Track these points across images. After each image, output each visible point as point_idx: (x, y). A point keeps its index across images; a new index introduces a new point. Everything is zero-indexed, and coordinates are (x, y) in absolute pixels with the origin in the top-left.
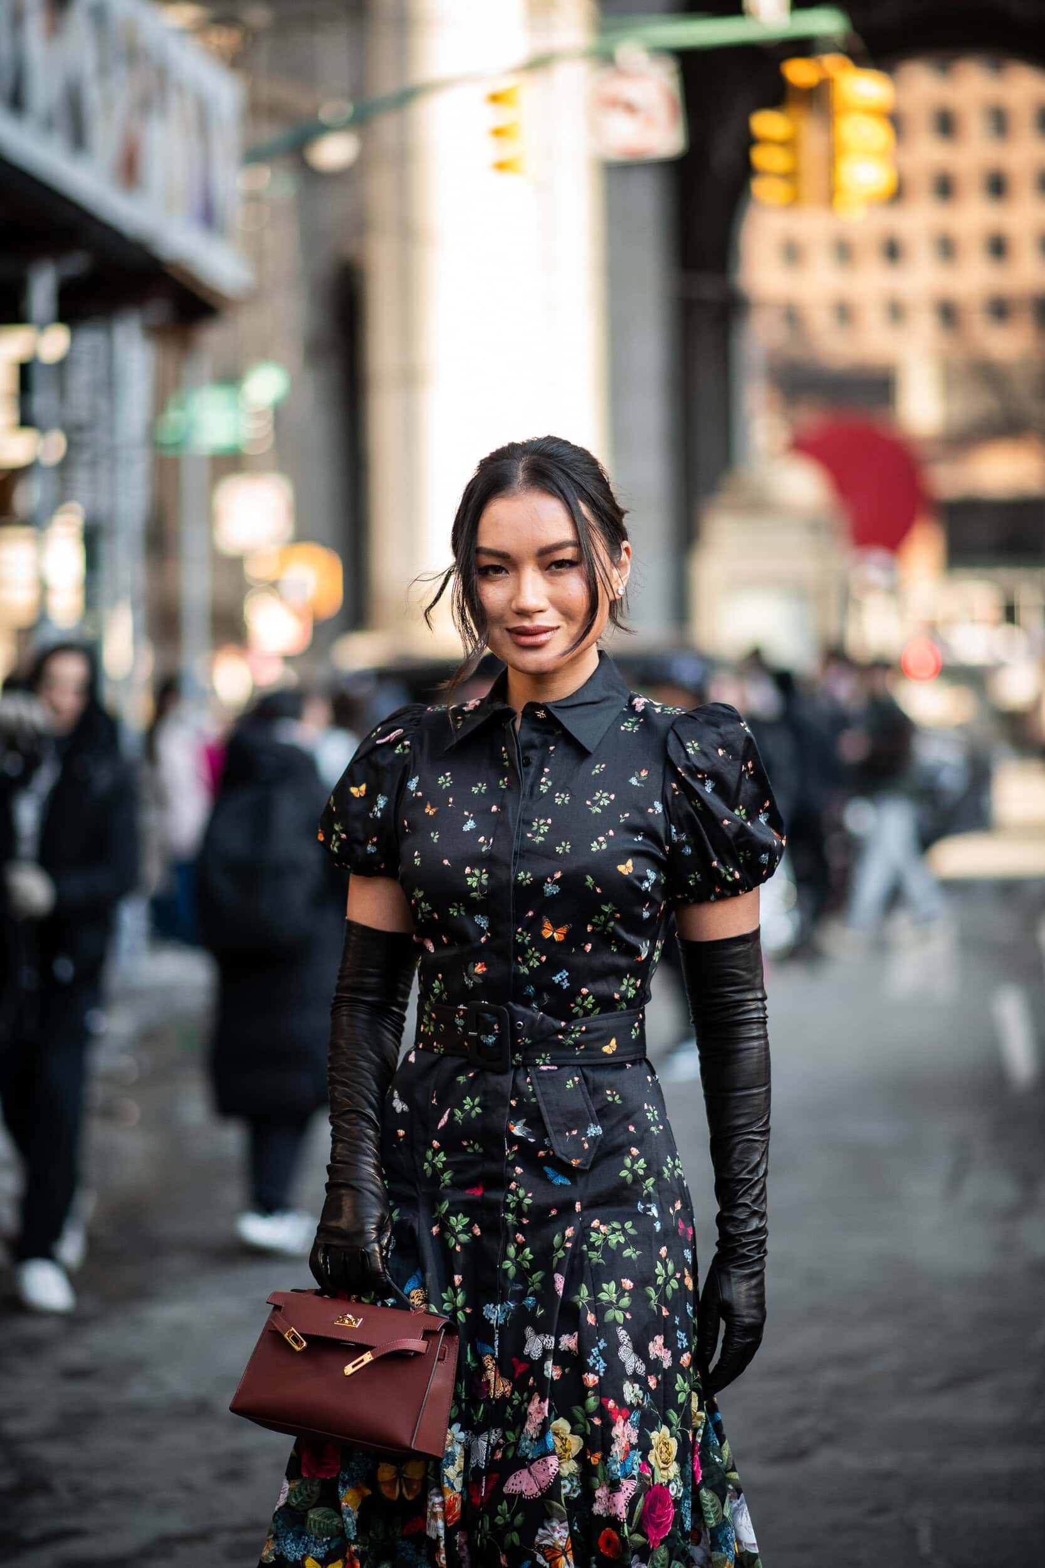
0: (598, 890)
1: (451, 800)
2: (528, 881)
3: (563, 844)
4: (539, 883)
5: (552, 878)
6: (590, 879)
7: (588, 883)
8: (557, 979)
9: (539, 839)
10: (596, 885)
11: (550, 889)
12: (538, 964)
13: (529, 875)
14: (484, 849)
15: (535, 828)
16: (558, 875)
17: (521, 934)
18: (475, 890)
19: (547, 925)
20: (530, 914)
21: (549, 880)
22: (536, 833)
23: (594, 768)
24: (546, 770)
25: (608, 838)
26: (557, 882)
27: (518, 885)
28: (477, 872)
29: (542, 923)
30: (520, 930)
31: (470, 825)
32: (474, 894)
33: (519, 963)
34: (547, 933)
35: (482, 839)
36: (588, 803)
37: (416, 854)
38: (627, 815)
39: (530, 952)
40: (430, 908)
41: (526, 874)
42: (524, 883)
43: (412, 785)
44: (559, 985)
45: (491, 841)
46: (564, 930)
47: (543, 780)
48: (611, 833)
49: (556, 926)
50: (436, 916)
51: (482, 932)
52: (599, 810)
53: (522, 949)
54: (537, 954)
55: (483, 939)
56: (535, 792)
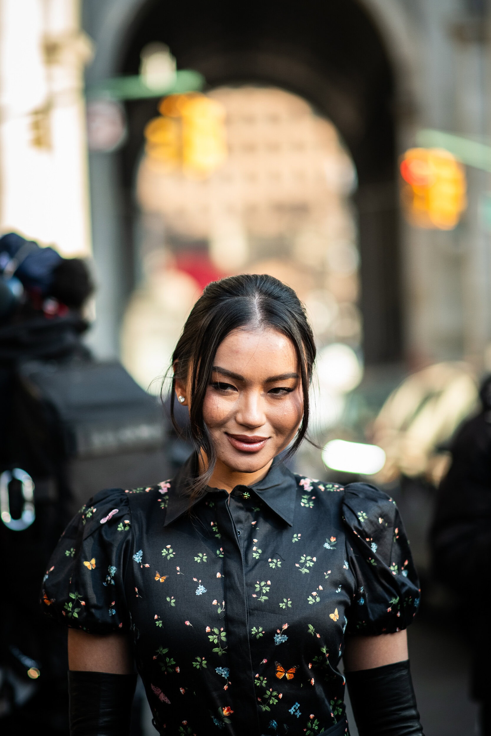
0: (318, 636)
1: (178, 568)
2: (261, 635)
3: (285, 600)
4: (270, 635)
5: (281, 629)
6: (311, 627)
7: (310, 631)
8: (292, 711)
9: (264, 598)
10: (316, 631)
11: (280, 639)
12: (277, 701)
13: (261, 629)
14: (219, 611)
15: (258, 590)
16: (285, 627)
17: (258, 679)
18: (217, 646)
19: (280, 668)
20: (265, 661)
21: (278, 631)
22: (260, 593)
23: (293, 537)
24: (255, 540)
25: (319, 592)
26: (285, 632)
27: (253, 639)
28: (216, 631)
29: (275, 668)
30: (257, 675)
31: (201, 590)
32: (216, 650)
33: (259, 703)
34: (280, 675)
35: (215, 602)
36: (297, 565)
37: (156, 617)
38: (329, 572)
39: (268, 693)
40: (174, 663)
41: (258, 628)
42: (258, 636)
43: (137, 558)
44: (294, 715)
45: (224, 603)
46: (293, 670)
47: (255, 548)
48: (321, 588)
49: (286, 669)
50: (178, 670)
51: (223, 681)
52: (308, 571)
53: (261, 691)
54: (275, 693)
55: (226, 687)
56: (250, 558)
